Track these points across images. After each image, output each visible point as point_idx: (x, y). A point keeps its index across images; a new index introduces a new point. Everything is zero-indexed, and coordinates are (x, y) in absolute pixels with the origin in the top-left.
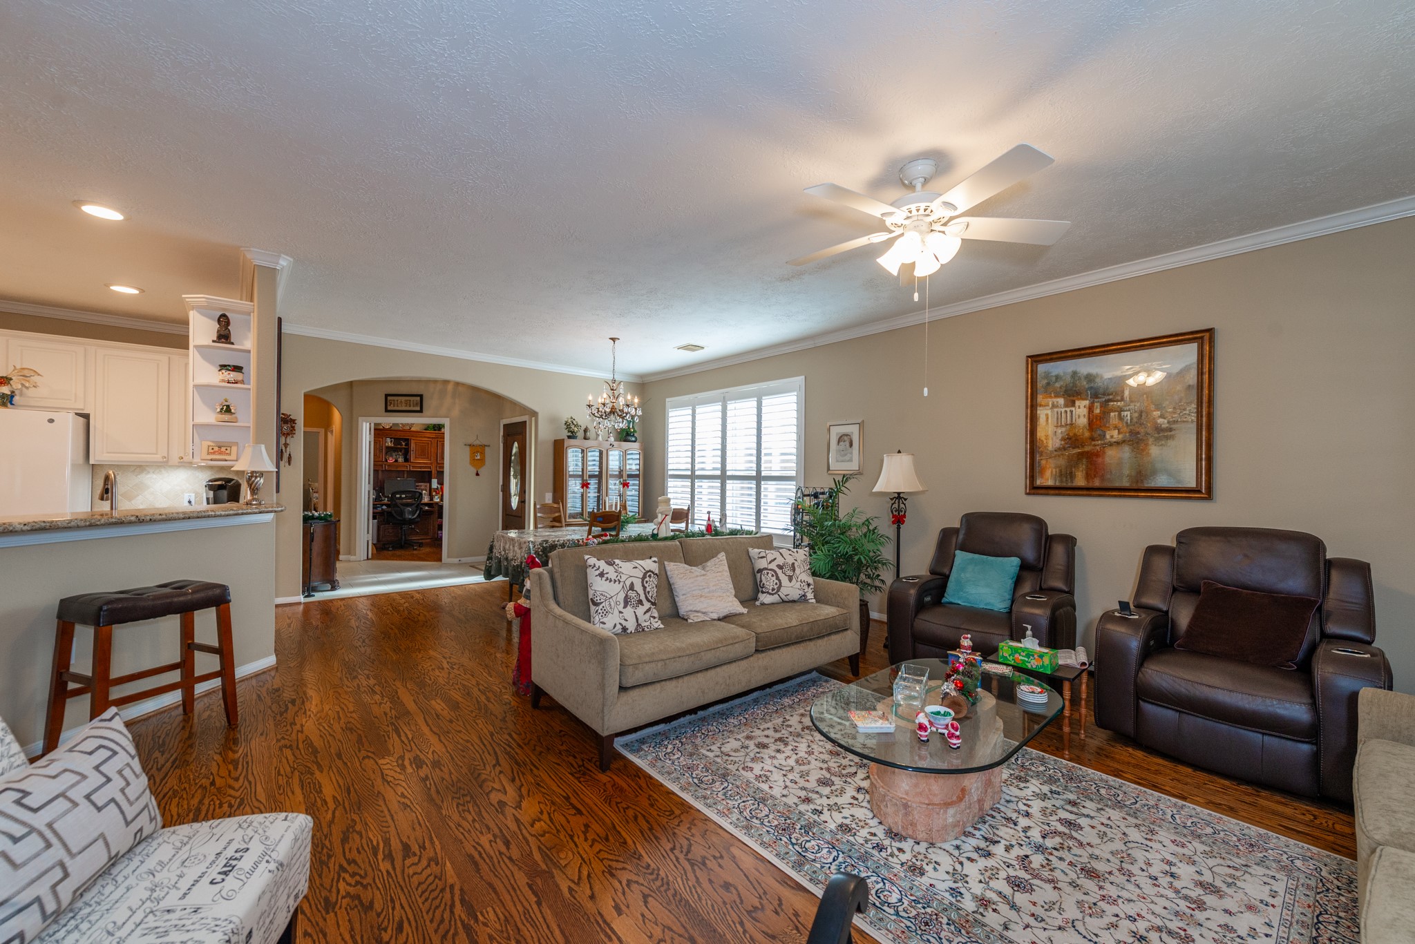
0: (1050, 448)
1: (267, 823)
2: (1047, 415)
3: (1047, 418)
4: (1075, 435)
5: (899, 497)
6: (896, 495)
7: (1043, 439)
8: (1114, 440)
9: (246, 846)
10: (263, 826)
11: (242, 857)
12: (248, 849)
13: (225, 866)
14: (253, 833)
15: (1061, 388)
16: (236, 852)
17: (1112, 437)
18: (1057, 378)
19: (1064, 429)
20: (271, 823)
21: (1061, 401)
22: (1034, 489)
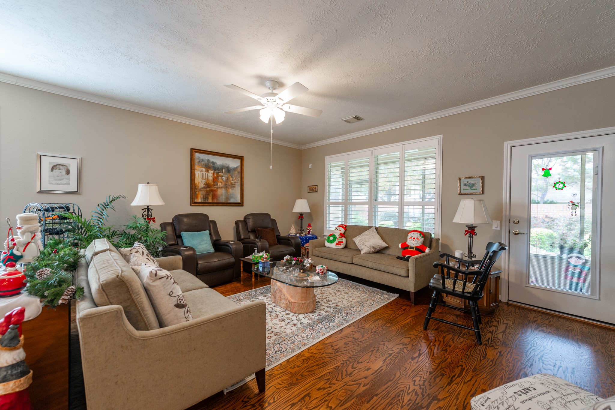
0: (200, 187)
1: (499, 401)
2: (199, 174)
3: (199, 175)
4: (208, 183)
5: (148, 208)
6: (146, 207)
7: (197, 183)
8: (220, 186)
9: (515, 395)
10: (503, 400)
11: (519, 391)
12: (515, 393)
13: (528, 392)
14: (510, 399)
15: (204, 164)
16: (521, 395)
17: (220, 185)
18: (203, 160)
19: (205, 180)
20: (497, 400)
21: (204, 169)
22: (193, 203)
